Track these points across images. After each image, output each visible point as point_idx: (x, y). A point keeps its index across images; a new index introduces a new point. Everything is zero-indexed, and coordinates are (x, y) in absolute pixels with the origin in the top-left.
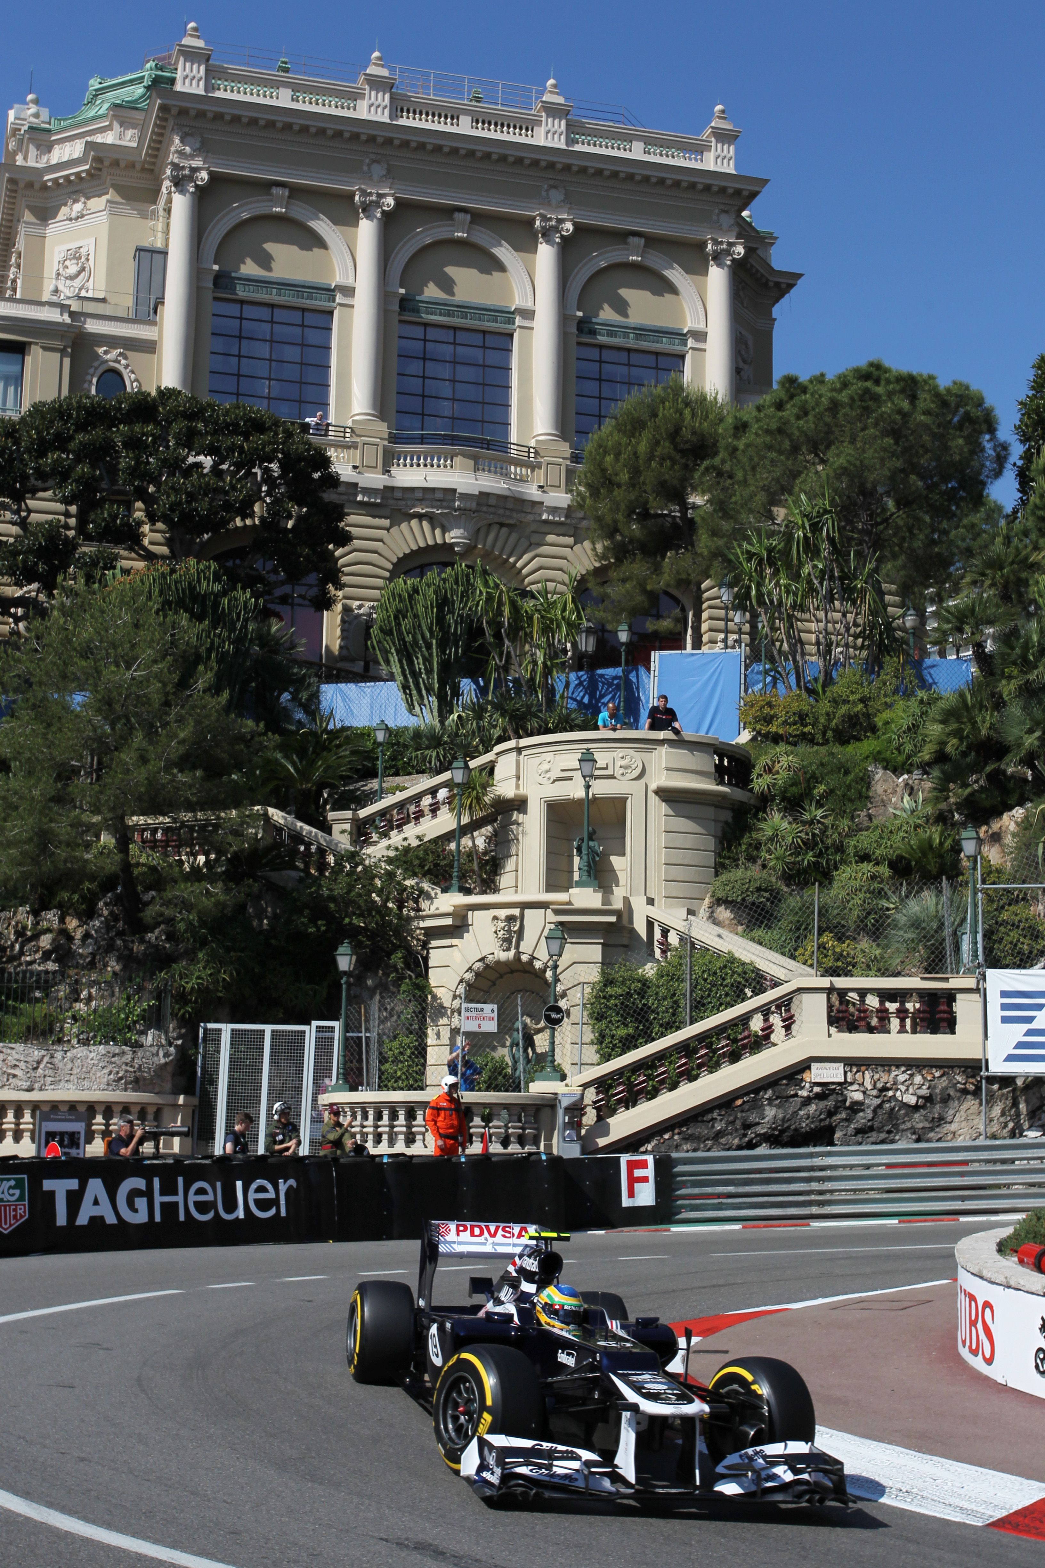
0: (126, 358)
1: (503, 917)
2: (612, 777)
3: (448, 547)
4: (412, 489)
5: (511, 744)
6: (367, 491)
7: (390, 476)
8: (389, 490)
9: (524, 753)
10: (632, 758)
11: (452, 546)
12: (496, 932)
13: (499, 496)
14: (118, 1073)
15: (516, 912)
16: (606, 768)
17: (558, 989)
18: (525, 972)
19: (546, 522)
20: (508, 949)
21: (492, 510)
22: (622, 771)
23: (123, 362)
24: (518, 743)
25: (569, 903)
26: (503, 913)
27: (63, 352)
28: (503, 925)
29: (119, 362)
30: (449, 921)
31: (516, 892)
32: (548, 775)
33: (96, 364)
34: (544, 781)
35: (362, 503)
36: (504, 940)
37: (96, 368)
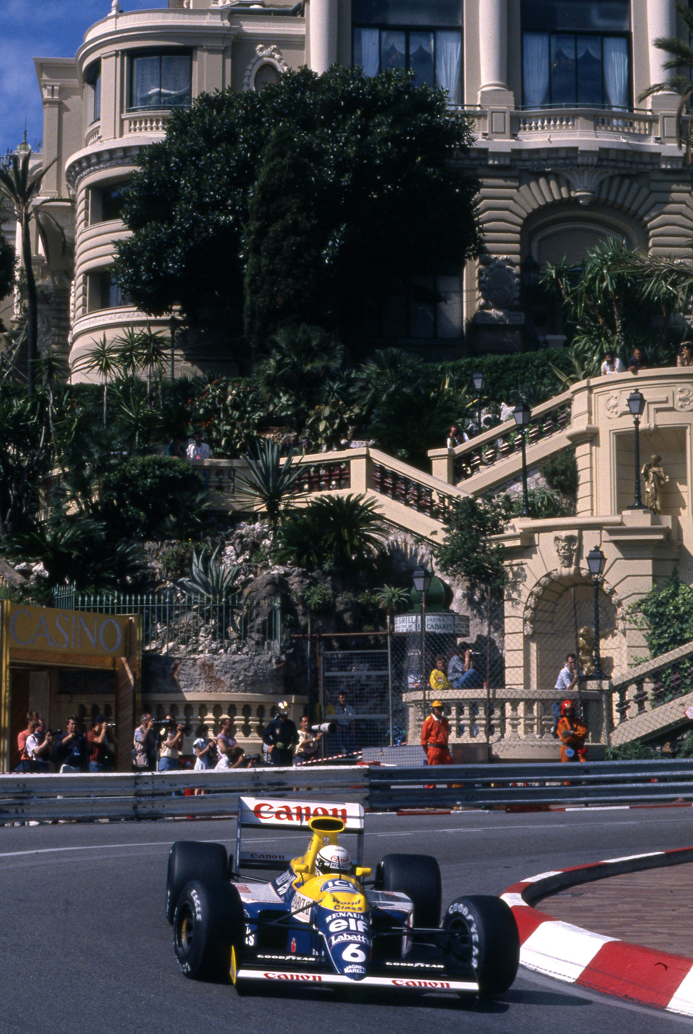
0: (279, 53)
1: (563, 538)
2: (672, 409)
3: (572, 202)
4: (537, 151)
5: (583, 383)
6: (497, 155)
7: (517, 139)
8: (517, 153)
9: (595, 391)
10: (689, 391)
11: (577, 199)
12: (558, 551)
13: (618, 151)
14: (238, 677)
15: (575, 533)
16: (666, 402)
17: (613, 599)
18: (587, 584)
19: (666, 171)
20: (569, 566)
21: (611, 164)
22: (680, 404)
23: (277, 56)
24: (588, 382)
25: (621, 524)
26: (564, 534)
27: (223, 52)
28: (563, 544)
29: (272, 57)
30: (518, 543)
31: (592, 514)
32: (615, 410)
33: (253, 60)
34: (613, 415)
35: (493, 167)
36: (565, 558)
37: (254, 65)
